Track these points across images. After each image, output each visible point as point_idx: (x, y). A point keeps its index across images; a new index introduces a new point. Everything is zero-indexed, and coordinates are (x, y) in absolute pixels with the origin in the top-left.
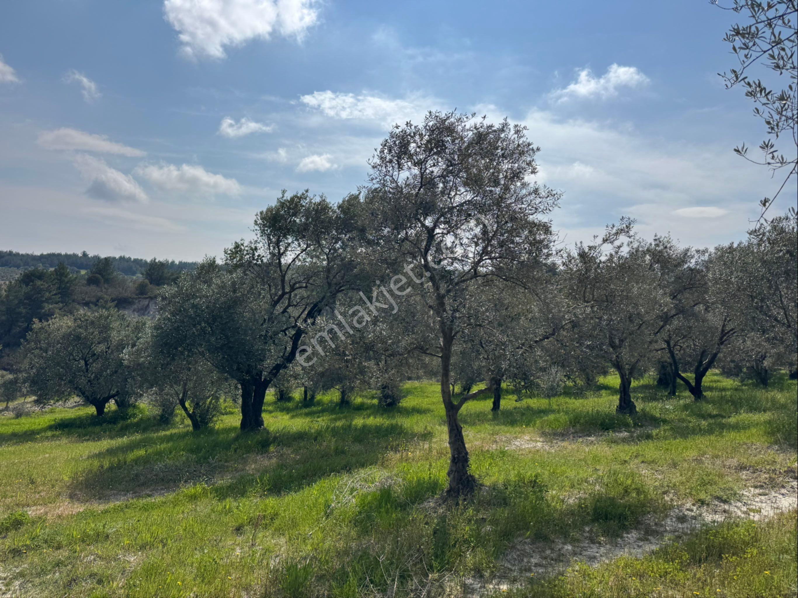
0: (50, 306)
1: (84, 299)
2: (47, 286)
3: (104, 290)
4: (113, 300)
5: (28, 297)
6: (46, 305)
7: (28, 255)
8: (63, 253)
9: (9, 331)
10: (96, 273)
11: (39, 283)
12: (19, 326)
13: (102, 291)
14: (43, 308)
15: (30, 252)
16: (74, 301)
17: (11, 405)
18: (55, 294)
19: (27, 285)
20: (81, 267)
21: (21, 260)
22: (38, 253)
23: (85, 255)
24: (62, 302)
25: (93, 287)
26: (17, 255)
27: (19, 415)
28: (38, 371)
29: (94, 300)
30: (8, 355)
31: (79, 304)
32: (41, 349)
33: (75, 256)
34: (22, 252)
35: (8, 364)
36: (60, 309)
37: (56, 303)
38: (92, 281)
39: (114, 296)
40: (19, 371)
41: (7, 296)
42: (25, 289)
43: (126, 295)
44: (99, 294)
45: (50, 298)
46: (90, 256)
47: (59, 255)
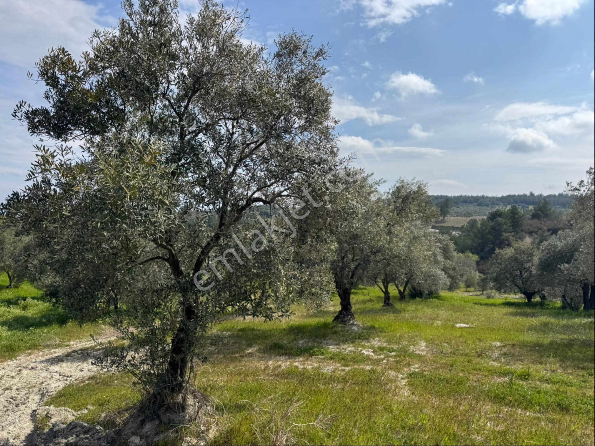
0: (507, 234)
1: (529, 230)
2: (504, 221)
3: (543, 223)
4: (549, 230)
5: (493, 228)
6: (504, 233)
7: (494, 197)
8: (517, 194)
9: (483, 249)
10: (538, 210)
11: (500, 219)
12: (489, 247)
13: (541, 223)
14: (502, 236)
15: (495, 195)
16: (522, 231)
17: (485, 292)
18: (509, 227)
19: (493, 221)
20: (529, 203)
21: (490, 201)
22: (499, 195)
23: (532, 194)
24: (514, 232)
25: (536, 221)
26: (487, 197)
27: (488, 297)
28: (497, 275)
29: (536, 230)
30: (482, 264)
31: (525, 232)
32: (498, 263)
33: (525, 195)
34: (490, 195)
35: (483, 270)
36: (513, 236)
37: (511, 232)
38: (535, 216)
39: (550, 227)
40: (488, 273)
41: (481, 228)
42: (492, 223)
43: (560, 226)
44: (540, 226)
45: (506, 229)
46: (535, 195)
47: (514, 196)
